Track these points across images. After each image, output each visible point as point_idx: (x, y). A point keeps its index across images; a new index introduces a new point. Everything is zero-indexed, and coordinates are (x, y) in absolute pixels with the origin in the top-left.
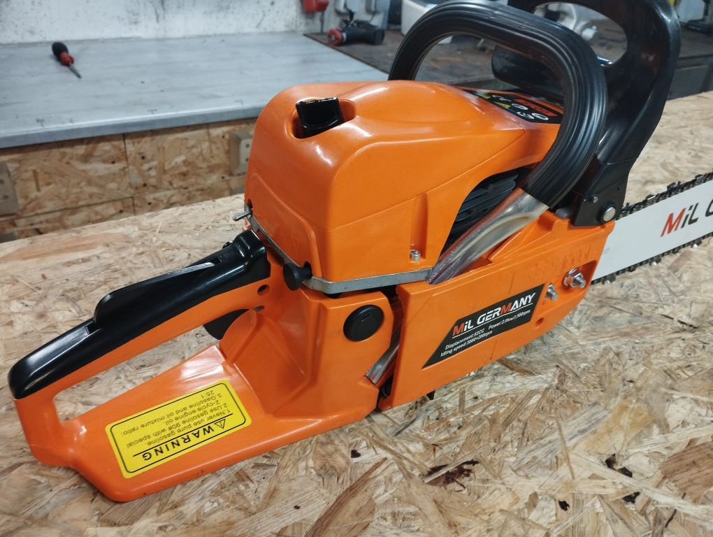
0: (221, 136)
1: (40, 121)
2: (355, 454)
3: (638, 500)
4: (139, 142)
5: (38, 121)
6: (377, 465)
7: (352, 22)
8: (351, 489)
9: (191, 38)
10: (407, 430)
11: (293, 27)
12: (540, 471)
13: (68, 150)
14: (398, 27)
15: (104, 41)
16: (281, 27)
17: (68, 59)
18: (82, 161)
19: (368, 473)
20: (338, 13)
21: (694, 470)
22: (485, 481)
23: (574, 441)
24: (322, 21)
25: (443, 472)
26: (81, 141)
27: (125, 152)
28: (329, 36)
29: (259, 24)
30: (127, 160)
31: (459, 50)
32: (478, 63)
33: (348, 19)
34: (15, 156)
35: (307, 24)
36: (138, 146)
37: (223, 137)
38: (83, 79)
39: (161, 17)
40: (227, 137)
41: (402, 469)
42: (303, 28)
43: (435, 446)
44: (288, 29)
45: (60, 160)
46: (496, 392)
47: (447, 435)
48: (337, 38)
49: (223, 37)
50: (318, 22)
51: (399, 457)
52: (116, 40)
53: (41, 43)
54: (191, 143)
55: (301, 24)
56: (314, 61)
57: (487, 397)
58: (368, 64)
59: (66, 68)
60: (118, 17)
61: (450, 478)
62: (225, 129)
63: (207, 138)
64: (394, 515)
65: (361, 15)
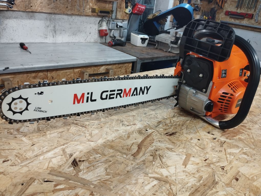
0: (77, 72)
1: (22, 65)
2: (146, 130)
3: (216, 139)
4: (52, 73)
5: (21, 65)
6: (153, 132)
7: (115, 40)
8: (147, 136)
9: (64, 43)
10: (158, 126)
11: (96, 41)
12: (192, 134)
13: (29, 75)
14: (129, 42)
15: (36, 43)
16: (92, 40)
17: (26, 48)
18: (33, 78)
19: (151, 134)
20: (111, 37)
21: (229, 135)
22: (179, 135)
23: (199, 129)
24: (106, 39)
25: (169, 134)
26: (34, 72)
27: (47, 76)
28: (109, 43)
29: (86, 39)
30: (48, 79)
31: (149, 48)
32: (156, 52)
33: (114, 39)
34: (12, 76)
35: (101, 40)
36: (52, 74)
37: (78, 72)
38: (32, 54)
39: (54, 36)
40: (79, 72)
41: (159, 133)
42: (99, 41)
43: (166, 129)
44: (95, 41)
45: (27, 78)
46: (179, 120)
47: (168, 128)
48: (111, 44)
49: (74, 43)
50: (104, 40)
51: (158, 131)
52: (39, 43)
53: (15, 43)
54: (68, 73)
55: (99, 40)
56: (105, 50)
57: (177, 121)
58: (122, 52)
59: (25, 51)
60: (41, 36)
61: (171, 135)
62: (79, 69)
63: (73, 72)
64: (159, 141)
65: (118, 38)
